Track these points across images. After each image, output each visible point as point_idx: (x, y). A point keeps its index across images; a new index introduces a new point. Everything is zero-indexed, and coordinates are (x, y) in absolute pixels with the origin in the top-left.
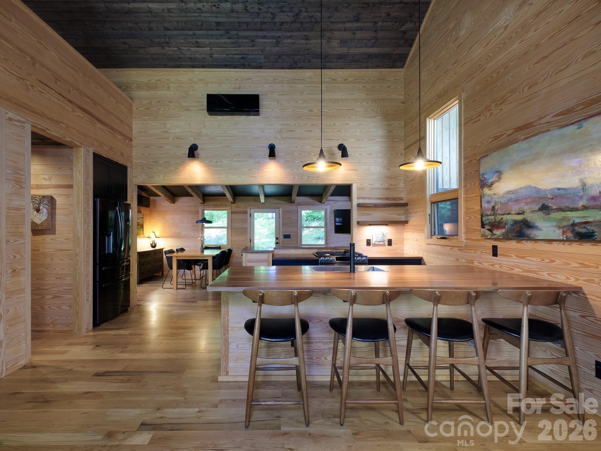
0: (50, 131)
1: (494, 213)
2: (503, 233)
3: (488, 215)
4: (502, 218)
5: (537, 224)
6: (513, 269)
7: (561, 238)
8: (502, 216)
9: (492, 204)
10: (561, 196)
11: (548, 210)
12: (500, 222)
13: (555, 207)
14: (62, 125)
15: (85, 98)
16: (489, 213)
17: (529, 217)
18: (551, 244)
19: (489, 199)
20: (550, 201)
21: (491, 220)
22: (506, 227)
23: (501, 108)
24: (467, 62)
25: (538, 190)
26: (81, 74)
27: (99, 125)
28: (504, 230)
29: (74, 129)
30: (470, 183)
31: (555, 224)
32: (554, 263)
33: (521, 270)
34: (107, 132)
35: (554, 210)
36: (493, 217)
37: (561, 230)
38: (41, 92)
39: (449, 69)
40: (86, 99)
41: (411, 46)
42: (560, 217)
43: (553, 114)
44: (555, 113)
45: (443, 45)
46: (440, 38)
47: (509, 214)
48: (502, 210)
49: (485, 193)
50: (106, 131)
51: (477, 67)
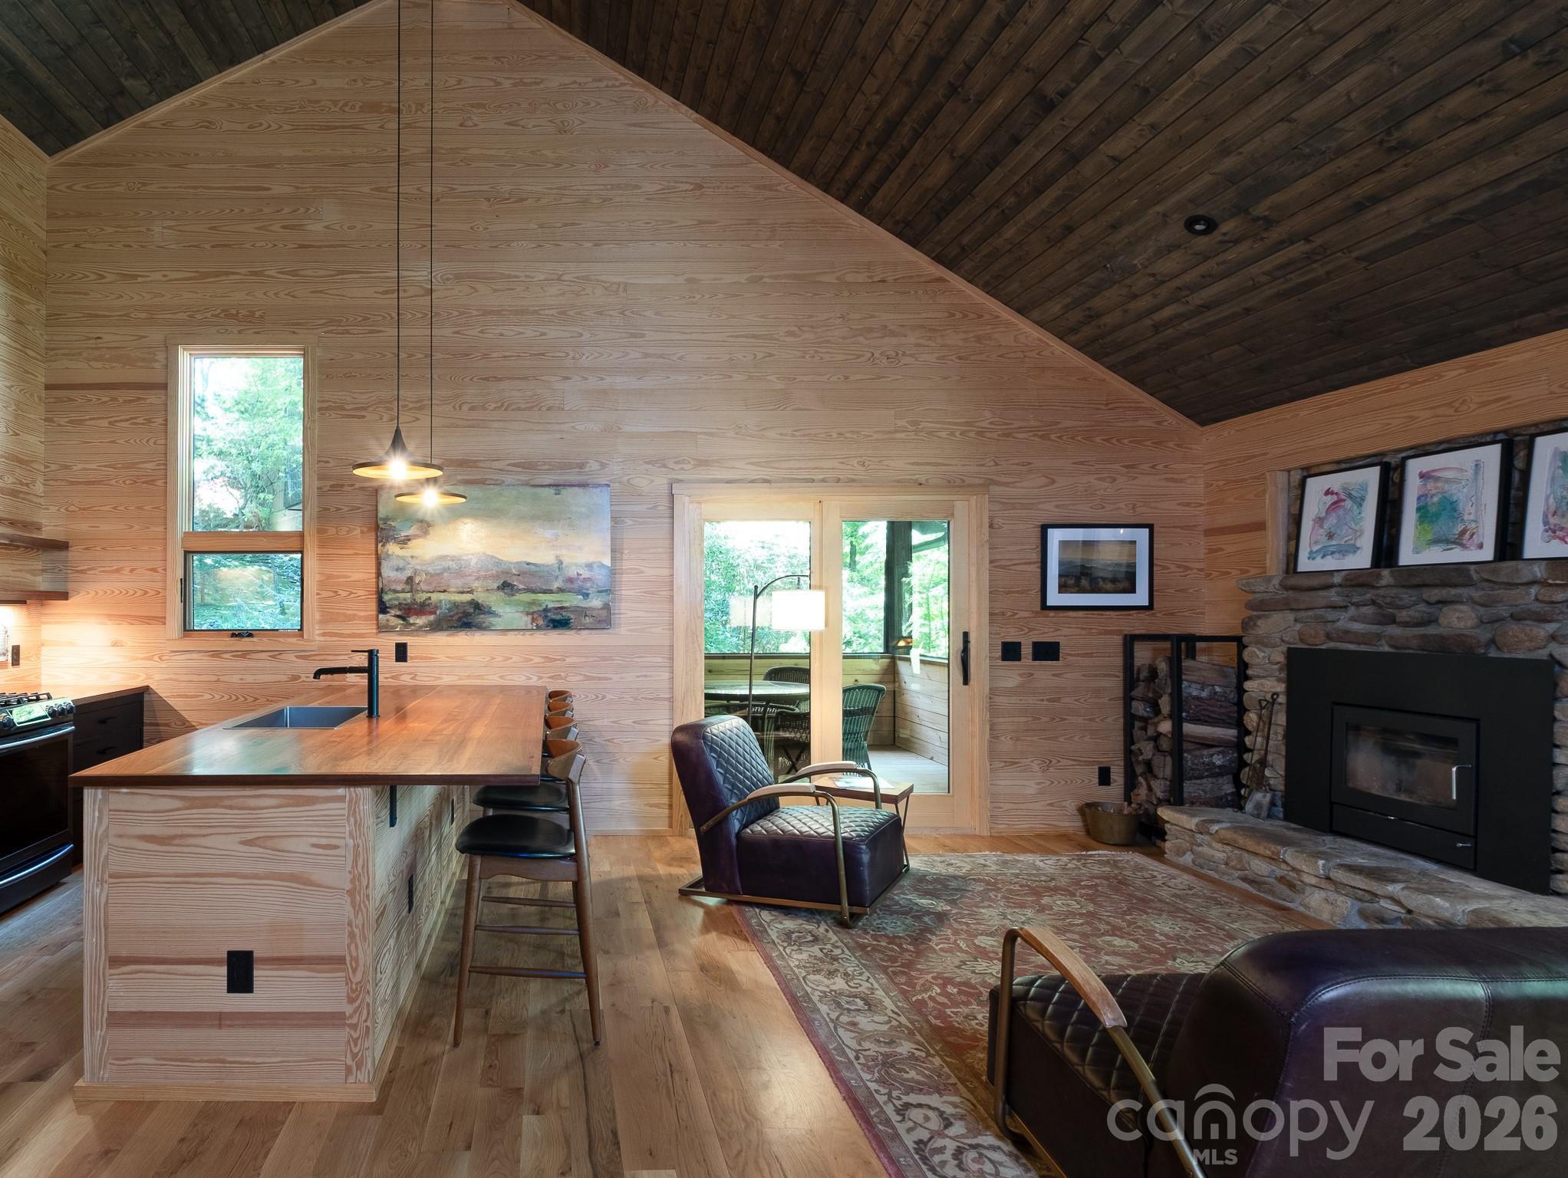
1: (411, 589)
2: (429, 621)
3: (395, 591)
4: (430, 598)
5: (493, 609)
6: (440, 678)
7: (530, 627)
8: (429, 595)
9: (408, 573)
10: (532, 574)
11: (512, 590)
12: (423, 605)
13: (521, 587)
16: (399, 588)
17: (480, 597)
18: (506, 635)
19: (401, 564)
20: (516, 577)
21: (405, 600)
22: (438, 612)
23: (417, 416)
24: (330, 292)
25: (499, 562)
28: (432, 618)
30: (337, 528)
31: (521, 609)
32: (510, 661)
33: (456, 678)
35: (520, 590)
36: (408, 595)
37: (530, 617)
39: (267, 273)
41: (106, 125)
42: (528, 600)
43: (509, 462)
44: (512, 462)
45: (247, 210)
46: (237, 188)
47: (444, 591)
48: (429, 584)
49: (390, 553)
51: (360, 319)
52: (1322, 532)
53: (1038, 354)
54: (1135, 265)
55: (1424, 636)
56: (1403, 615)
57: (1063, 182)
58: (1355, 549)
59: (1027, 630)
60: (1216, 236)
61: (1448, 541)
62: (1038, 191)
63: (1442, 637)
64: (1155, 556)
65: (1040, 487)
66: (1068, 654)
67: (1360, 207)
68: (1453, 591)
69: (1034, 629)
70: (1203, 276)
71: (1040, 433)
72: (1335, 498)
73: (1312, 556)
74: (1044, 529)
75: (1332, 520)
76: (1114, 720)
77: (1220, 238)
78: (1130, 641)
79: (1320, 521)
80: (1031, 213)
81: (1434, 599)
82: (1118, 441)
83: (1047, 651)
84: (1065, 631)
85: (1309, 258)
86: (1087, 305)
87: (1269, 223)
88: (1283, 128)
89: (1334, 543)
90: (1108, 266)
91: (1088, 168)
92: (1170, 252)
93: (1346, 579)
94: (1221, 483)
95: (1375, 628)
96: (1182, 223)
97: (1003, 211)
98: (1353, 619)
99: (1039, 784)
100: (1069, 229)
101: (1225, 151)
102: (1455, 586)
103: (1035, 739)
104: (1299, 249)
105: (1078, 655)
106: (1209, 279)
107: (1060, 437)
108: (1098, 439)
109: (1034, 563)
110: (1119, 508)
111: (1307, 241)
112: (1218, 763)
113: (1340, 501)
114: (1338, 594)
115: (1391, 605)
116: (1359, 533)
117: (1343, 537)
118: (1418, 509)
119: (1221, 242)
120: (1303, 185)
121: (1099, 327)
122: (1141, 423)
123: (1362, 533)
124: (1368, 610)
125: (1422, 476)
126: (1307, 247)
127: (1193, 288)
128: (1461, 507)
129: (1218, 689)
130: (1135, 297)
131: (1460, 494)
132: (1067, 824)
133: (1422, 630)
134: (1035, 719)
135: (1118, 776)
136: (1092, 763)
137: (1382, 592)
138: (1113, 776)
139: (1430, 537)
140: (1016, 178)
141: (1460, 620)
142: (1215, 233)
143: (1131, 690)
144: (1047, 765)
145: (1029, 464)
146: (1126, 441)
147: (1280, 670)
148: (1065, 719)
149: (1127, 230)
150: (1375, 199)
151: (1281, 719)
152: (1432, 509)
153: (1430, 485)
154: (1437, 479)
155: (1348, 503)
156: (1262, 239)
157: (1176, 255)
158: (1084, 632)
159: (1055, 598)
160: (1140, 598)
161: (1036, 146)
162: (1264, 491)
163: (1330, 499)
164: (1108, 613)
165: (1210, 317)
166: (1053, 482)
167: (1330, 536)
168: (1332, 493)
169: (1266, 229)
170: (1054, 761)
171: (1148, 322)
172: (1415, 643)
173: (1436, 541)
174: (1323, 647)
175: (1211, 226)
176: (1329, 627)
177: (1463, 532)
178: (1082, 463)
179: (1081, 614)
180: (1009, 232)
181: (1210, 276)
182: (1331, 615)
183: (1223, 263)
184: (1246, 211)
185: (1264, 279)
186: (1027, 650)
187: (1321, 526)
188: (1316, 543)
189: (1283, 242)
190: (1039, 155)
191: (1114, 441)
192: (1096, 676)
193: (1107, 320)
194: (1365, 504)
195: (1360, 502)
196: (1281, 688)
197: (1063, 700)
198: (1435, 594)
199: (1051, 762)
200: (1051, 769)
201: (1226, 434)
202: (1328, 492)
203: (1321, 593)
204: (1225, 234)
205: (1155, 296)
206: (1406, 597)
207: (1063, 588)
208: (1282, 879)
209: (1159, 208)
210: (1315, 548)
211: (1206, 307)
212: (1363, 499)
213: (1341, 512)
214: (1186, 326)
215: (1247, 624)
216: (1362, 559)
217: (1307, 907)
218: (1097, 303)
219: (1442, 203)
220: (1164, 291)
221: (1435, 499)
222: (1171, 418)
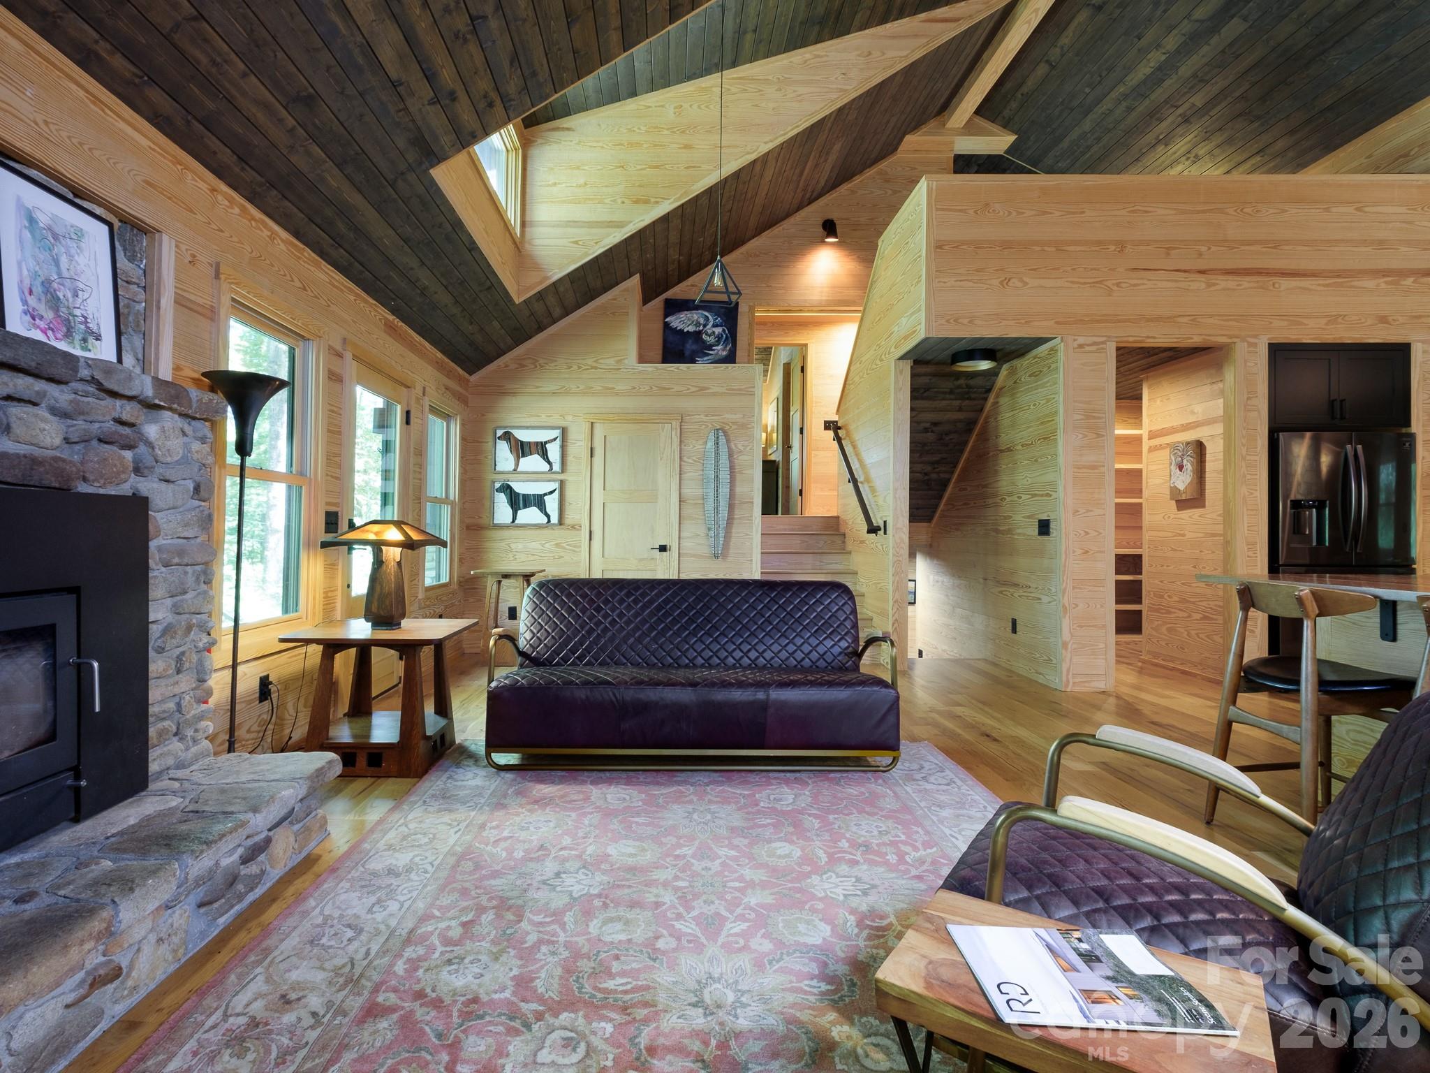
0: (1154, 338)
14: (1180, 320)
15: (1243, 248)
26: (1231, 211)
27: (1285, 283)
29: (1212, 316)
34: (1322, 288)
38: (1135, 285)
40: (1247, 248)
50: (1313, 287)
63: (32, 459)
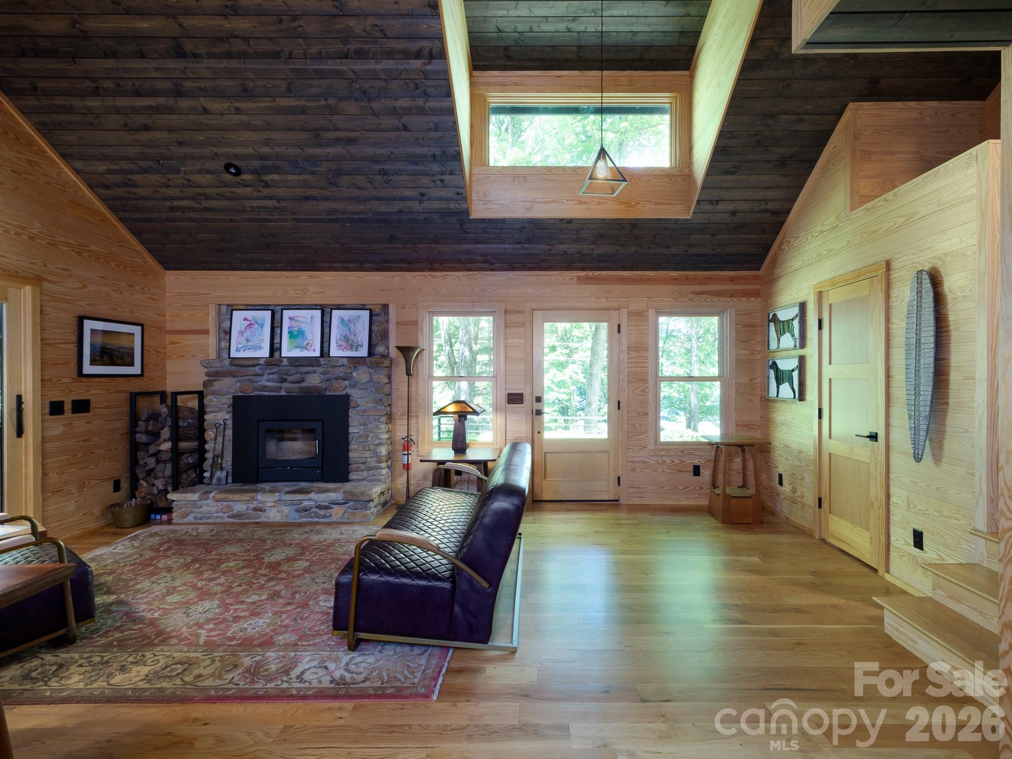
52: (243, 338)
53: (75, 192)
54: (180, 170)
55: (301, 388)
56: (290, 378)
57: (161, 101)
58: (261, 348)
59: (68, 392)
60: (237, 179)
61: (302, 348)
62: (138, 93)
63: (308, 388)
64: (145, 344)
65: (77, 289)
66: (95, 408)
67: (307, 198)
68: (312, 369)
69: (73, 391)
70: (218, 194)
71: (77, 250)
72: (249, 323)
73: (237, 350)
74: (81, 320)
75: (248, 333)
76: (121, 449)
77: (239, 180)
78: (134, 398)
79: (242, 333)
80: (122, 102)
81: (304, 372)
82: (124, 268)
83: (81, 406)
84: (94, 392)
85: (275, 209)
86: (130, 176)
87: (267, 185)
88: (298, 151)
89: (249, 344)
90: (161, 162)
91: (185, 103)
92: (207, 173)
93: (266, 362)
94: (179, 305)
95: (278, 385)
96: (224, 163)
97: (97, 88)
98: (267, 380)
99: (76, 502)
100: (146, 128)
101: (267, 142)
102: (313, 366)
103: (74, 470)
104: (274, 203)
105: (100, 408)
106: (222, 196)
107: (89, 256)
108: (113, 264)
109: (73, 343)
110: (124, 311)
111: (278, 202)
112: (191, 461)
113: (251, 324)
114: (260, 369)
115: (285, 374)
116: (262, 341)
117: (254, 342)
118: (289, 333)
119: (239, 183)
120: (291, 177)
121: (130, 193)
122: (136, 260)
123: (263, 340)
124: (275, 377)
125: (290, 318)
126: (276, 205)
127: (207, 197)
128: (306, 333)
129: (190, 421)
130: (168, 186)
131: (305, 327)
132: (94, 525)
133: (299, 385)
134: (74, 455)
135: (125, 485)
136: (108, 480)
137: (281, 368)
138: (122, 485)
139: (294, 345)
140: (125, 76)
141: (314, 380)
142: (237, 177)
143: (135, 428)
144: (81, 486)
145: (69, 270)
146: (128, 269)
147: (229, 407)
148: (93, 453)
149: (188, 150)
150: (314, 198)
151: (229, 433)
152: (295, 333)
153: (294, 323)
154: (296, 321)
155: (256, 326)
156: (259, 191)
157: (209, 177)
158: (105, 392)
159: (88, 369)
160: (136, 369)
161: (156, 69)
162: (208, 314)
163: (246, 323)
164: (119, 379)
165: (208, 215)
166: (85, 287)
167: (248, 341)
168: (247, 320)
169: (263, 187)
170: (87, 483)
171: (168, 204)
172: (297, 390)
173: (297, 347)
174: (253, 394)
175: (239, 172)
176: (255, 384)
177: (308, 344)
178: (103, 277)
179: (102, 380)
180: (93, 103)
181: (222, 195)
182: (257, 379)
183: (233, 193)
184: (260, 176)
185: (249, 209)
186: (68, 407)
187: (242, 335)
188: (240, 343)
189: (268, 197)
190: (154, 74)
191: (121, 267)
192: (112, 420)
193: (139, 191)
194: (264, 327)
195: (262, 326)
196: (228, 416)
197: (93, 440)
198: (305, 369)
199: (84, 484)
200: (85, 489)
201: (182, 278)
202: (245, 319)
203: (251, 368)
204: (243, 180)
205: (182, 192)
206: (293, 370)
207: (93, 362)
208: (255, 509)
209: (215, 150)
210: (240, 346)
211: (209, 210)
212: (263, 325)
213: (252, 329)
214: (192, 215)
215: (205, 384)
216: (265, 353)
217: (268, 518)
218: (138, 178)
219: (334, 211)
220: (190, 191)
221: (296, 329)
222: (152, 262)
